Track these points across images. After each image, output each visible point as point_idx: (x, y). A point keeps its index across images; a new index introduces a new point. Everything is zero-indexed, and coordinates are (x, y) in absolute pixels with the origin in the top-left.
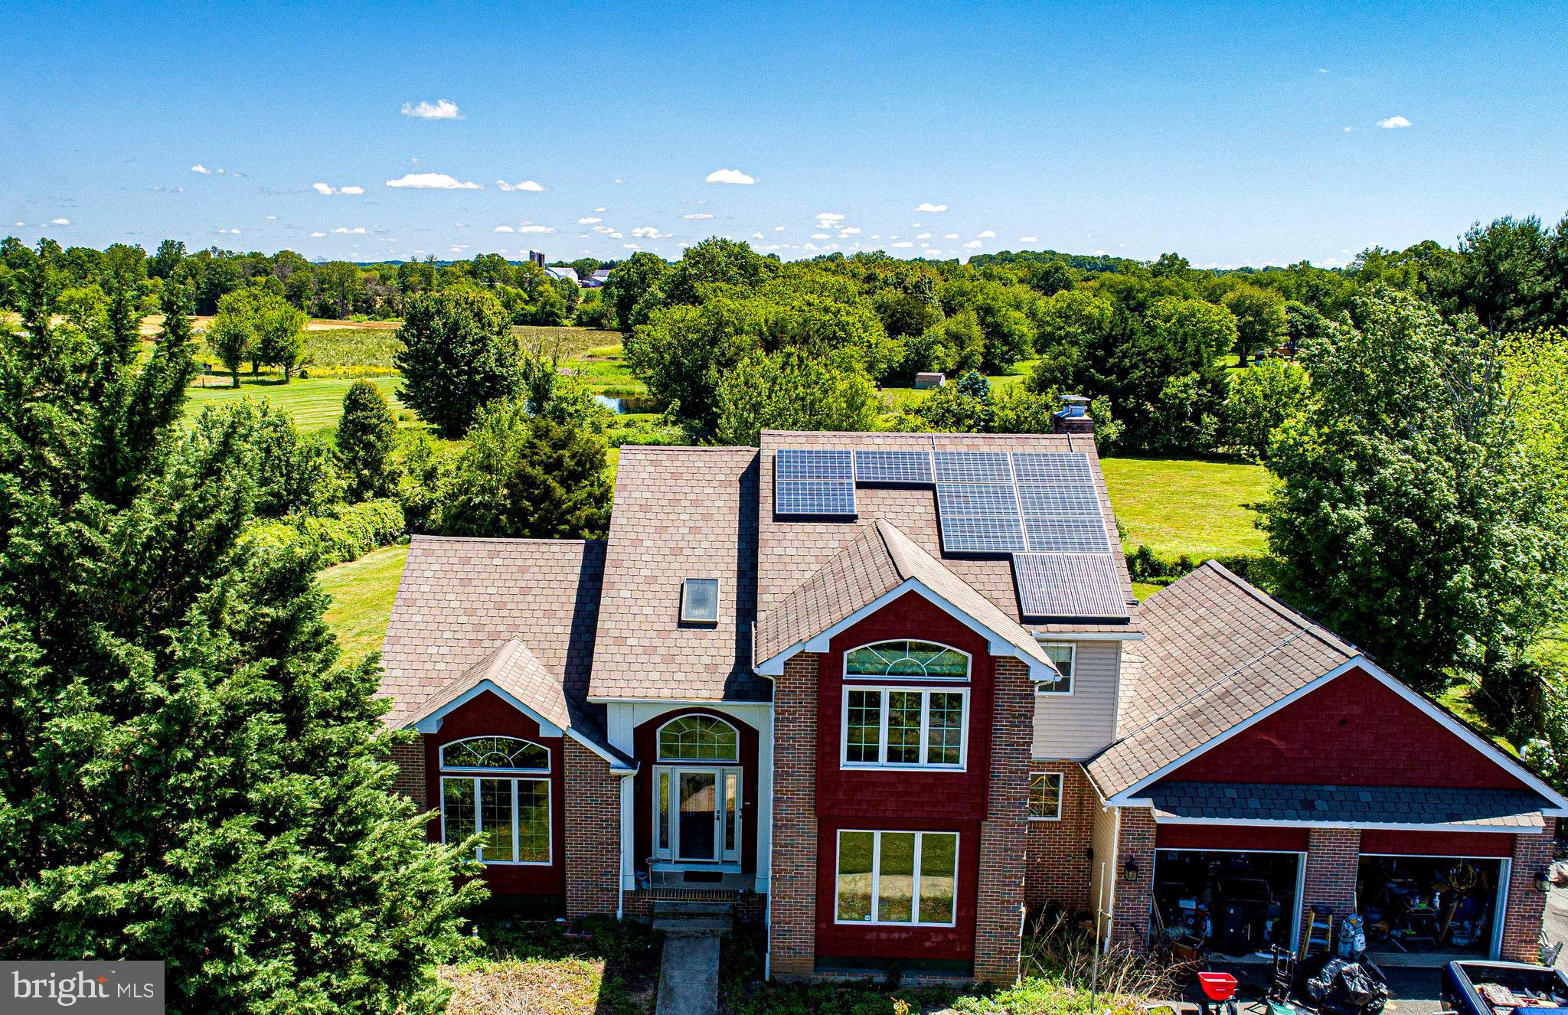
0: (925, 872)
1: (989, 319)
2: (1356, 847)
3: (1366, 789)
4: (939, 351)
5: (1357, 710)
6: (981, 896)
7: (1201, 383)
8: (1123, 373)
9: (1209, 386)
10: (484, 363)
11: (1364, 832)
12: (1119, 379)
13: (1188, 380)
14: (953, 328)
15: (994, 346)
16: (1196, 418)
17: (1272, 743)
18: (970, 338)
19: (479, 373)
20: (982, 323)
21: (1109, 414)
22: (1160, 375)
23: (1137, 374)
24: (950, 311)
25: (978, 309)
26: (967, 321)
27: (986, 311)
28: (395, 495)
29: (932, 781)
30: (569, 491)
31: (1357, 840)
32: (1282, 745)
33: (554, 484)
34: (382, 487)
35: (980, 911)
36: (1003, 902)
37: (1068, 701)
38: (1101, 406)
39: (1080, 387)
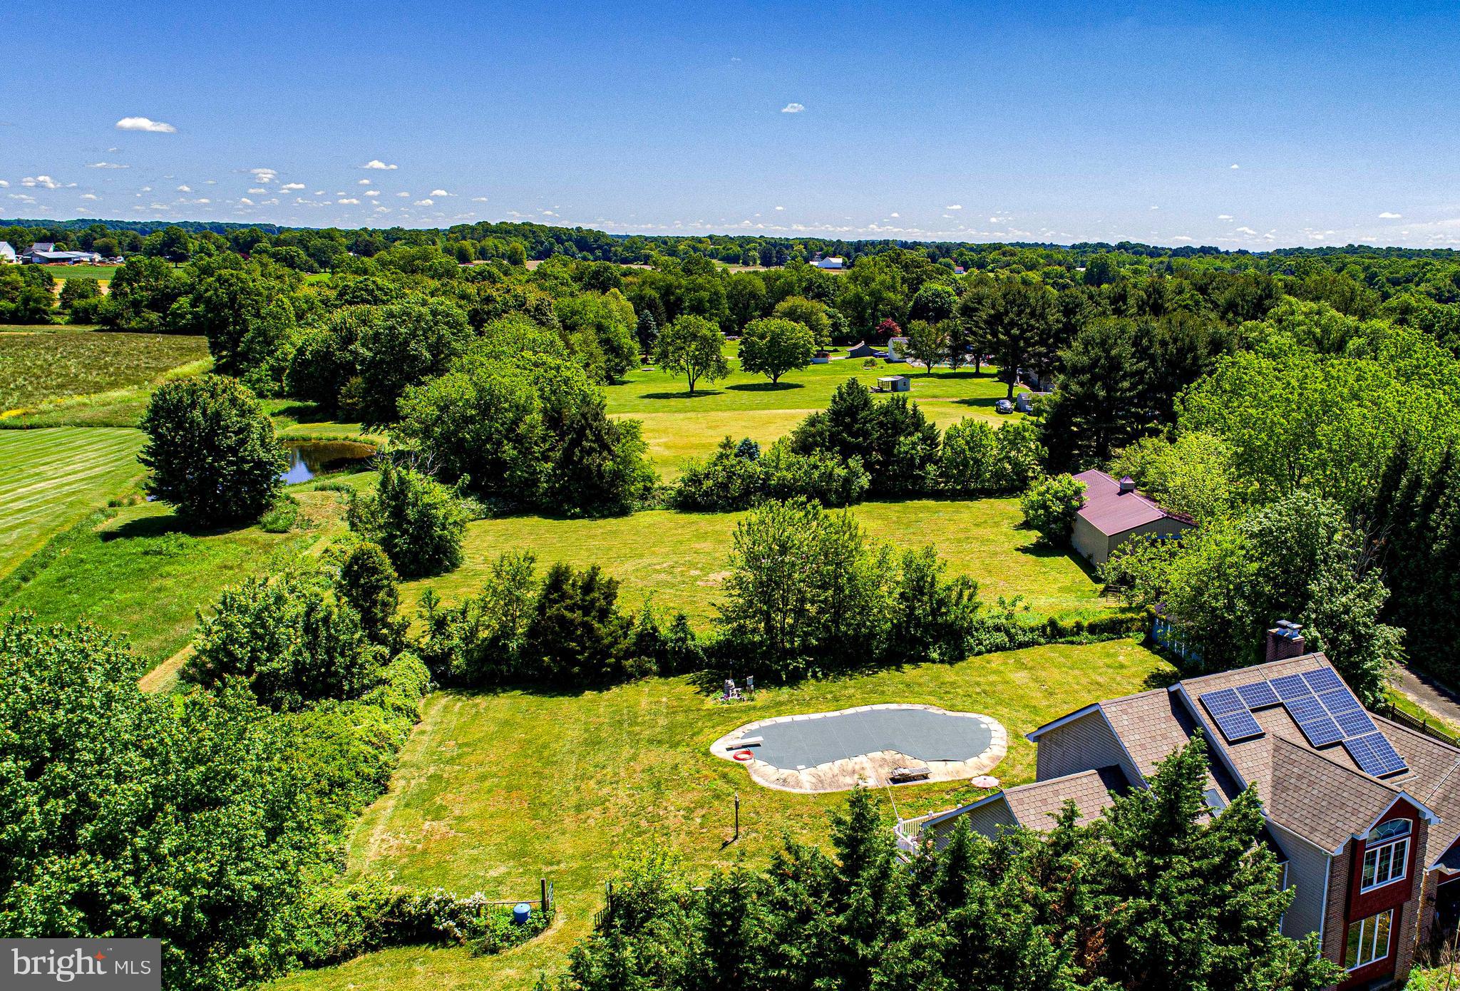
6: (1400, 938)
8: (866, 434)
9: (928, 442)
10: (250, 451)
12: (865, 441)
13: (913, 439)
16: (922, 467)
21: (861, 469)
22: (894, 435)
23: (875, 434)
28: (408, 646)
34: (395, 641)
36: (1408, 938)
38: (855, 462)
39: (837, 448)
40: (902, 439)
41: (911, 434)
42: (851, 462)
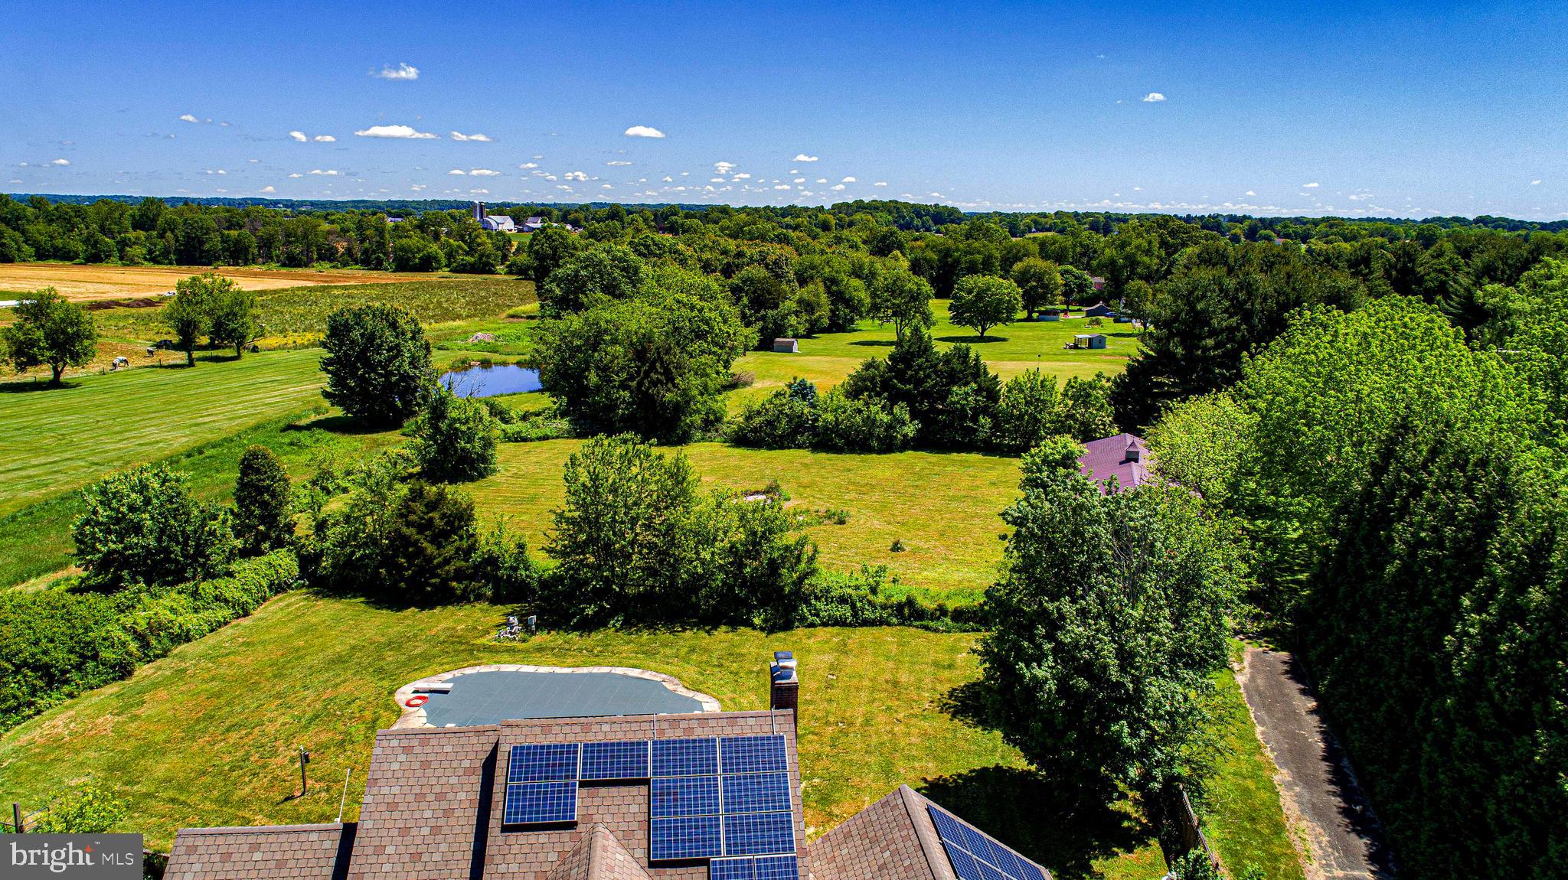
1: (834, 288)
4: (793, 320)
7: (978, 392)
8: (919, 382)
9: (985, 394)
10: (399, 366)
12: (915, 388)
13: (967, 389)
14: (806, 296)
15: (838, 309)
16: (975, 419)
18: (818, 305)
19: (395, 375)
20: (829, 291)
21: (907, 417)
22: (948, 384)
23: (931, 383)
24: (803, 281)
25: (825, 280)
26: (816, 291)
27: (831, 282)
28: (292, 543)
30: (439, 546)
33: (425, 544)
34: (278, 537)
38: (901, 410)
39: (886, 394)
40: (955, 388)
41: (966, 384)
42: (896, 410)
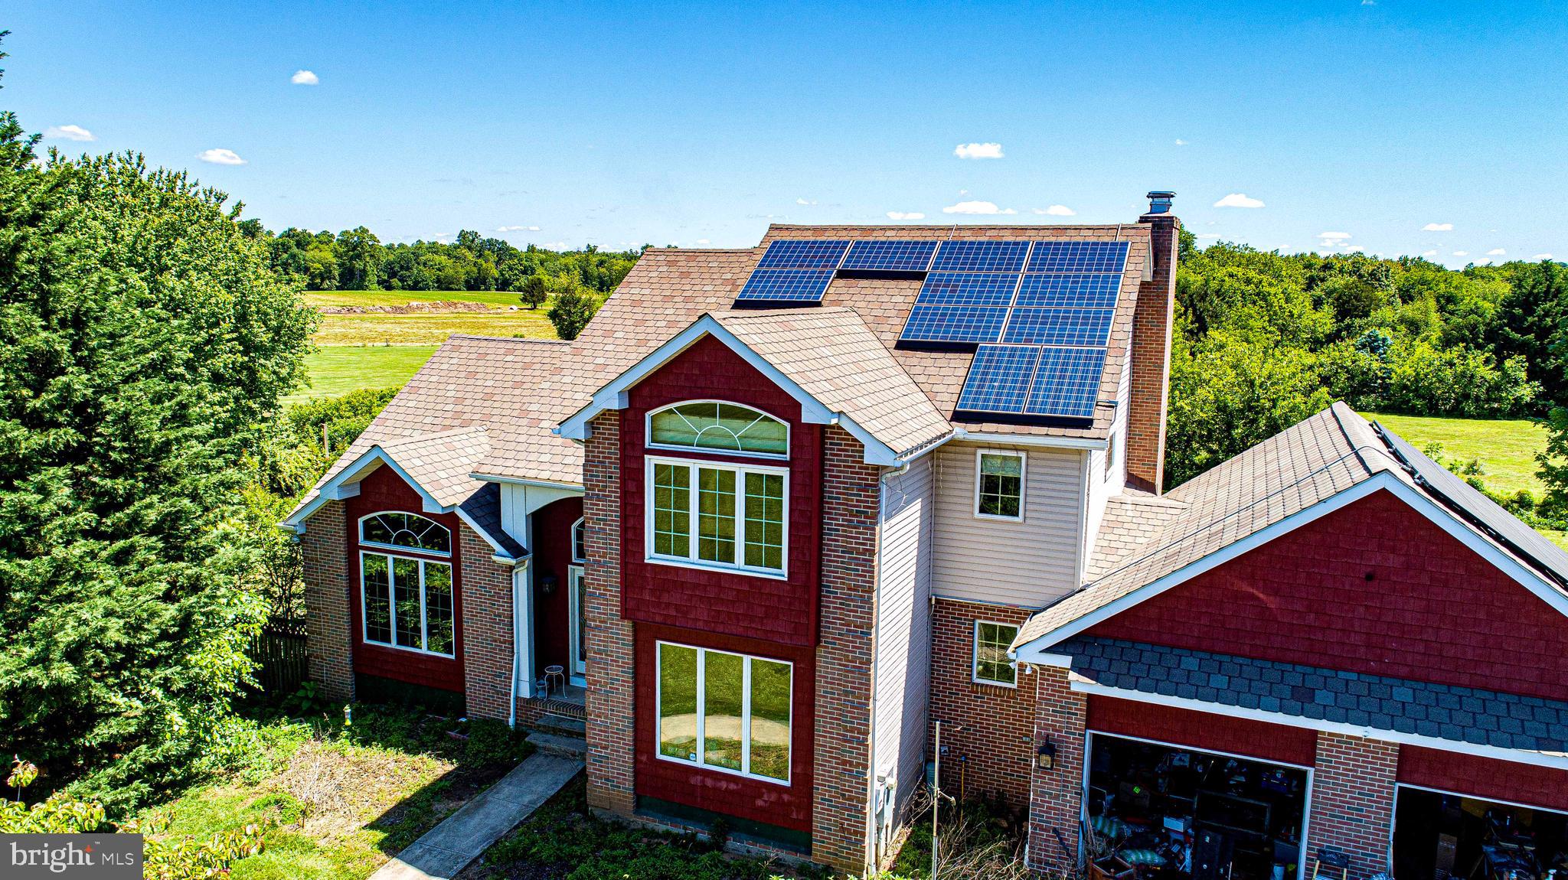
0: (756, 712)
1: (1450, 307)
2: (1391, 771)
3: (1408, 683)
5: (1394, 561)
6: (818, 751)
8: (1544, 332)
11: (1403, 748)
12: (1538, 338)
14: (1410, 314)
17: (1258, 599)
18: (1427, 324)
20: (1442, 310)
21: (1524, 375)
24: (1406, 297)
25: (1438, 297)
26: (1425, 308)
29: (746, 588)
31: (1392, 761)
32: (1272, 603)
35: (818, 770)
36: (844, 763)
37: (1014, 528)
38: (1515, 366)
39: (1492, 346)
